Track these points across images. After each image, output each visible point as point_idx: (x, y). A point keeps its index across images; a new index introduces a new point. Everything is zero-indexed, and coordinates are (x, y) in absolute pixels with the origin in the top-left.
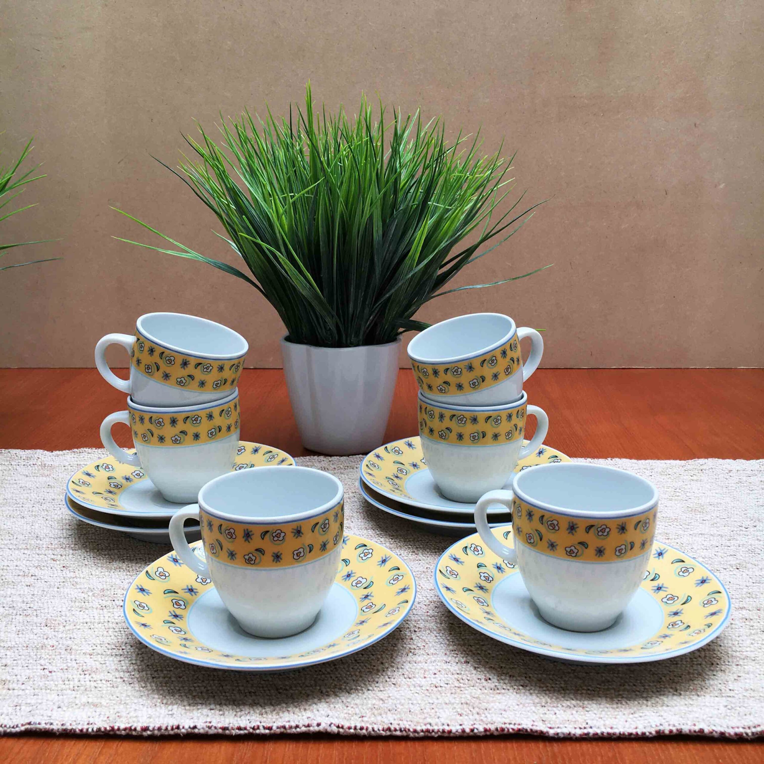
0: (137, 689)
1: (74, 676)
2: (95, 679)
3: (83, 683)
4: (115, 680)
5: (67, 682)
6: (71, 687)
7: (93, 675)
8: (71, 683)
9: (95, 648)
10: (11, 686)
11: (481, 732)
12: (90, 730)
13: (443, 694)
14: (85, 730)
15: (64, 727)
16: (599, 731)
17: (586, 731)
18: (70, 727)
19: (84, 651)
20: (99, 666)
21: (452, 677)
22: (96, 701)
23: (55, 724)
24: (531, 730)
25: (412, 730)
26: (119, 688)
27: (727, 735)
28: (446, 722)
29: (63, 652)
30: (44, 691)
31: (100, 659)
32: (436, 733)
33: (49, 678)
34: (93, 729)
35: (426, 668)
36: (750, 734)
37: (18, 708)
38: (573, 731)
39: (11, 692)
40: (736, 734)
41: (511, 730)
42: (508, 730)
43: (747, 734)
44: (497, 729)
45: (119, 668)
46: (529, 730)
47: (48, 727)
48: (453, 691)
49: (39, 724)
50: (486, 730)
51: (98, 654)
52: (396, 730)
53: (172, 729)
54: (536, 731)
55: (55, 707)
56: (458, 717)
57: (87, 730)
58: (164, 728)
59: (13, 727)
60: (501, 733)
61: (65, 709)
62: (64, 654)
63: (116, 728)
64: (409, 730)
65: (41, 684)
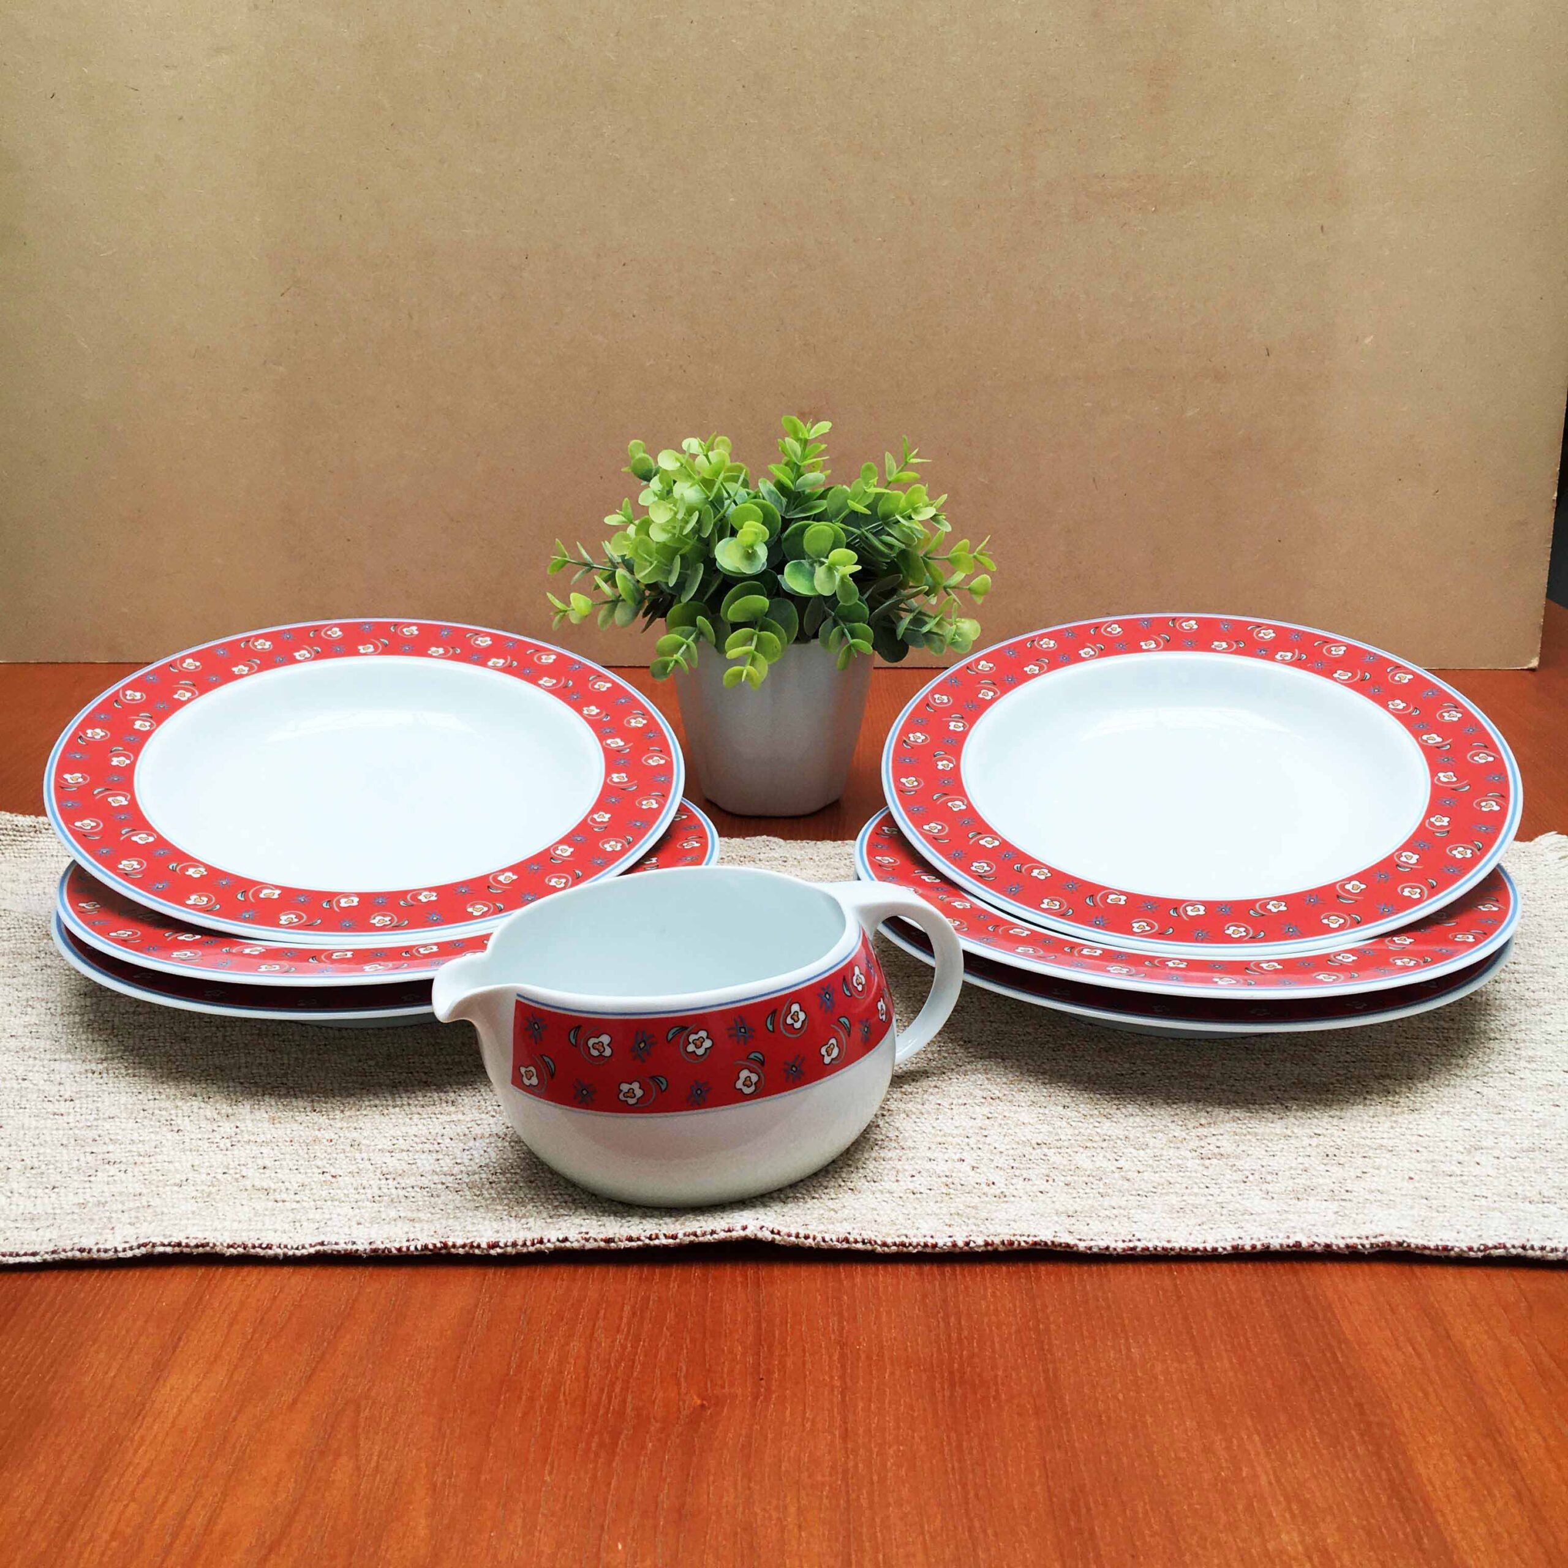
0: (469, 1197)
1: (371, 1182)
2: (403, 1185)
3: (385, 1191)
4: (433, 1186)
5: (362, 1191)
6: (370, 1197)
7: (399, 1179)
8: (369, 1191)
9: (395, 1141)
10: (278, 1197)
11: (979, 1246)
12: (412, 1248)
13: (924, 1203)
14: (404, 1249)
15: (373, 1246)
16: (1151, 1245)
17: (1131, 1245)
18: (382, 1247)
19: (380, 1147)
20: (406, 1167)
21: (939, 1180)
22: (410, 1215)
23: (359, 1243)
24: (1053, 1242)
25: (879, 1242)
26: (443, 1198)
27: (1334, 1247)
28: (929, 1233)
29: (348, 1148)
30: (329, 1203)
31: (406, 1158)
32: (915, 1247)
33: (335, 1185)
34: (416, 1248)
35: (899, 1167)
36: (1368, 1246)
37: (297, 1224)
38: (1113, 1245)
39: (280, 1204)
40: (1347, 1246)
41: (1023, 1244)
42: (1019, 1244)
43: (1363, 1246)
44: (1003, 1243)
45: (438, 1170)
46: (1049, 1243)
47: (349, 1247)
48: (939, 1199)
49: (336, 1244)
50: (987, 1244)
51: (403, 1150)
52: (856, 1242)
53: (533, 1244)
54: (1060, 1245)
55: (354, 1223)
56: (946, 1228)
57: (408, 1248)
58: (520, 1243)
59: (297, 1249)
60: (1010, 1248)
61: (367, 1225)
62: (350, 1152)
63: (450, 1244)
64: (876, 1242)
65: (324, 1193)
